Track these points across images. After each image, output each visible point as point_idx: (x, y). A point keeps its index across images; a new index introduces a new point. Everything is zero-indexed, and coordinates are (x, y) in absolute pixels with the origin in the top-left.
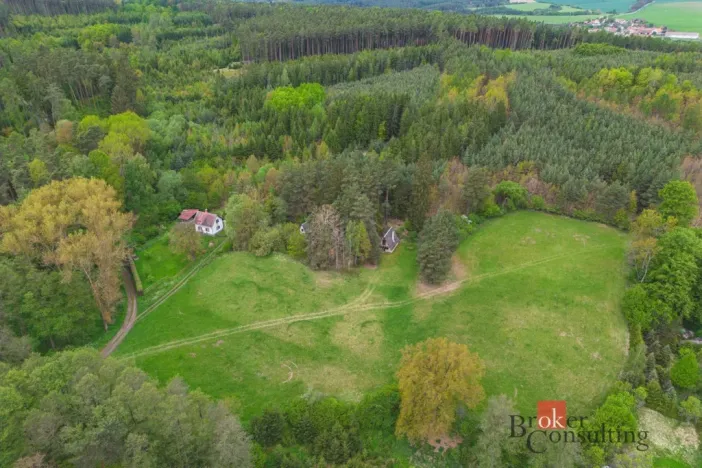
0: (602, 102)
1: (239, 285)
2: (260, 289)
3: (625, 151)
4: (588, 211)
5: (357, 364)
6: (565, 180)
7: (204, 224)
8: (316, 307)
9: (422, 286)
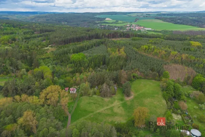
0: (144, 54)
1: (89, 103)
2: (94, 104)
3: (153, 65)
4: (151, 78)
5: (121, 115)
6: (145, 72)
7: (73, 91)
8: (108, 105)
9: (126, 98)
